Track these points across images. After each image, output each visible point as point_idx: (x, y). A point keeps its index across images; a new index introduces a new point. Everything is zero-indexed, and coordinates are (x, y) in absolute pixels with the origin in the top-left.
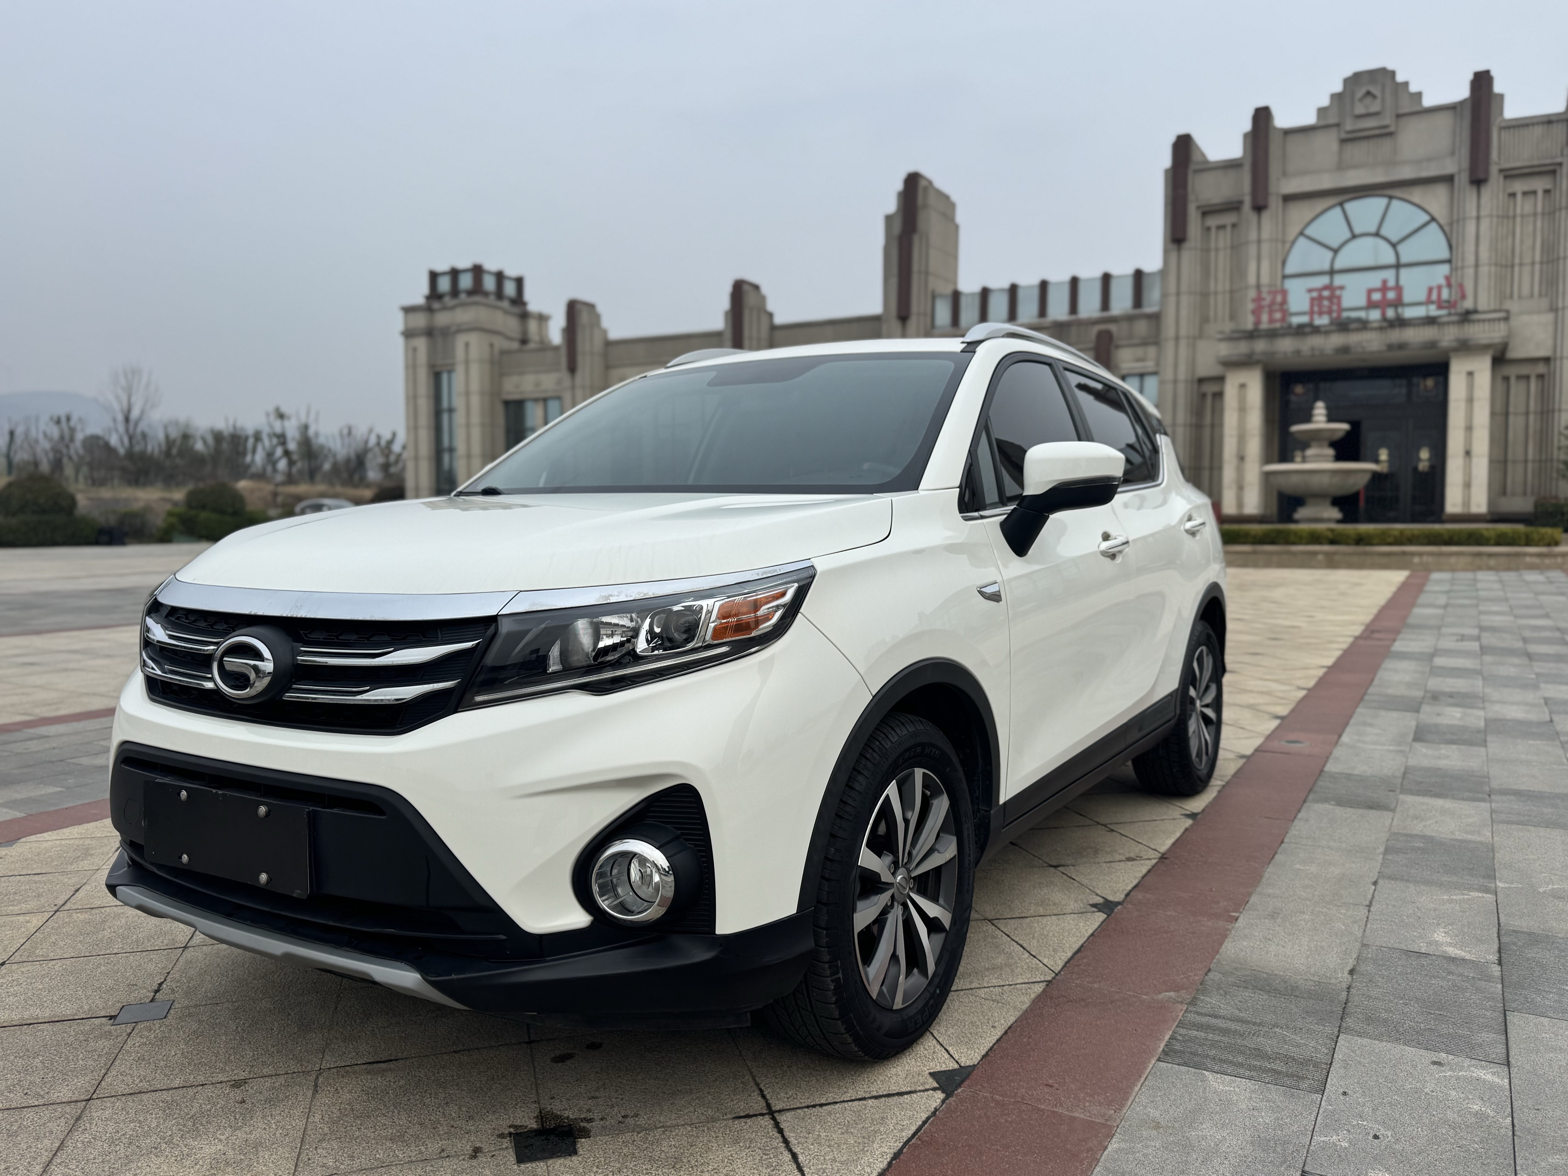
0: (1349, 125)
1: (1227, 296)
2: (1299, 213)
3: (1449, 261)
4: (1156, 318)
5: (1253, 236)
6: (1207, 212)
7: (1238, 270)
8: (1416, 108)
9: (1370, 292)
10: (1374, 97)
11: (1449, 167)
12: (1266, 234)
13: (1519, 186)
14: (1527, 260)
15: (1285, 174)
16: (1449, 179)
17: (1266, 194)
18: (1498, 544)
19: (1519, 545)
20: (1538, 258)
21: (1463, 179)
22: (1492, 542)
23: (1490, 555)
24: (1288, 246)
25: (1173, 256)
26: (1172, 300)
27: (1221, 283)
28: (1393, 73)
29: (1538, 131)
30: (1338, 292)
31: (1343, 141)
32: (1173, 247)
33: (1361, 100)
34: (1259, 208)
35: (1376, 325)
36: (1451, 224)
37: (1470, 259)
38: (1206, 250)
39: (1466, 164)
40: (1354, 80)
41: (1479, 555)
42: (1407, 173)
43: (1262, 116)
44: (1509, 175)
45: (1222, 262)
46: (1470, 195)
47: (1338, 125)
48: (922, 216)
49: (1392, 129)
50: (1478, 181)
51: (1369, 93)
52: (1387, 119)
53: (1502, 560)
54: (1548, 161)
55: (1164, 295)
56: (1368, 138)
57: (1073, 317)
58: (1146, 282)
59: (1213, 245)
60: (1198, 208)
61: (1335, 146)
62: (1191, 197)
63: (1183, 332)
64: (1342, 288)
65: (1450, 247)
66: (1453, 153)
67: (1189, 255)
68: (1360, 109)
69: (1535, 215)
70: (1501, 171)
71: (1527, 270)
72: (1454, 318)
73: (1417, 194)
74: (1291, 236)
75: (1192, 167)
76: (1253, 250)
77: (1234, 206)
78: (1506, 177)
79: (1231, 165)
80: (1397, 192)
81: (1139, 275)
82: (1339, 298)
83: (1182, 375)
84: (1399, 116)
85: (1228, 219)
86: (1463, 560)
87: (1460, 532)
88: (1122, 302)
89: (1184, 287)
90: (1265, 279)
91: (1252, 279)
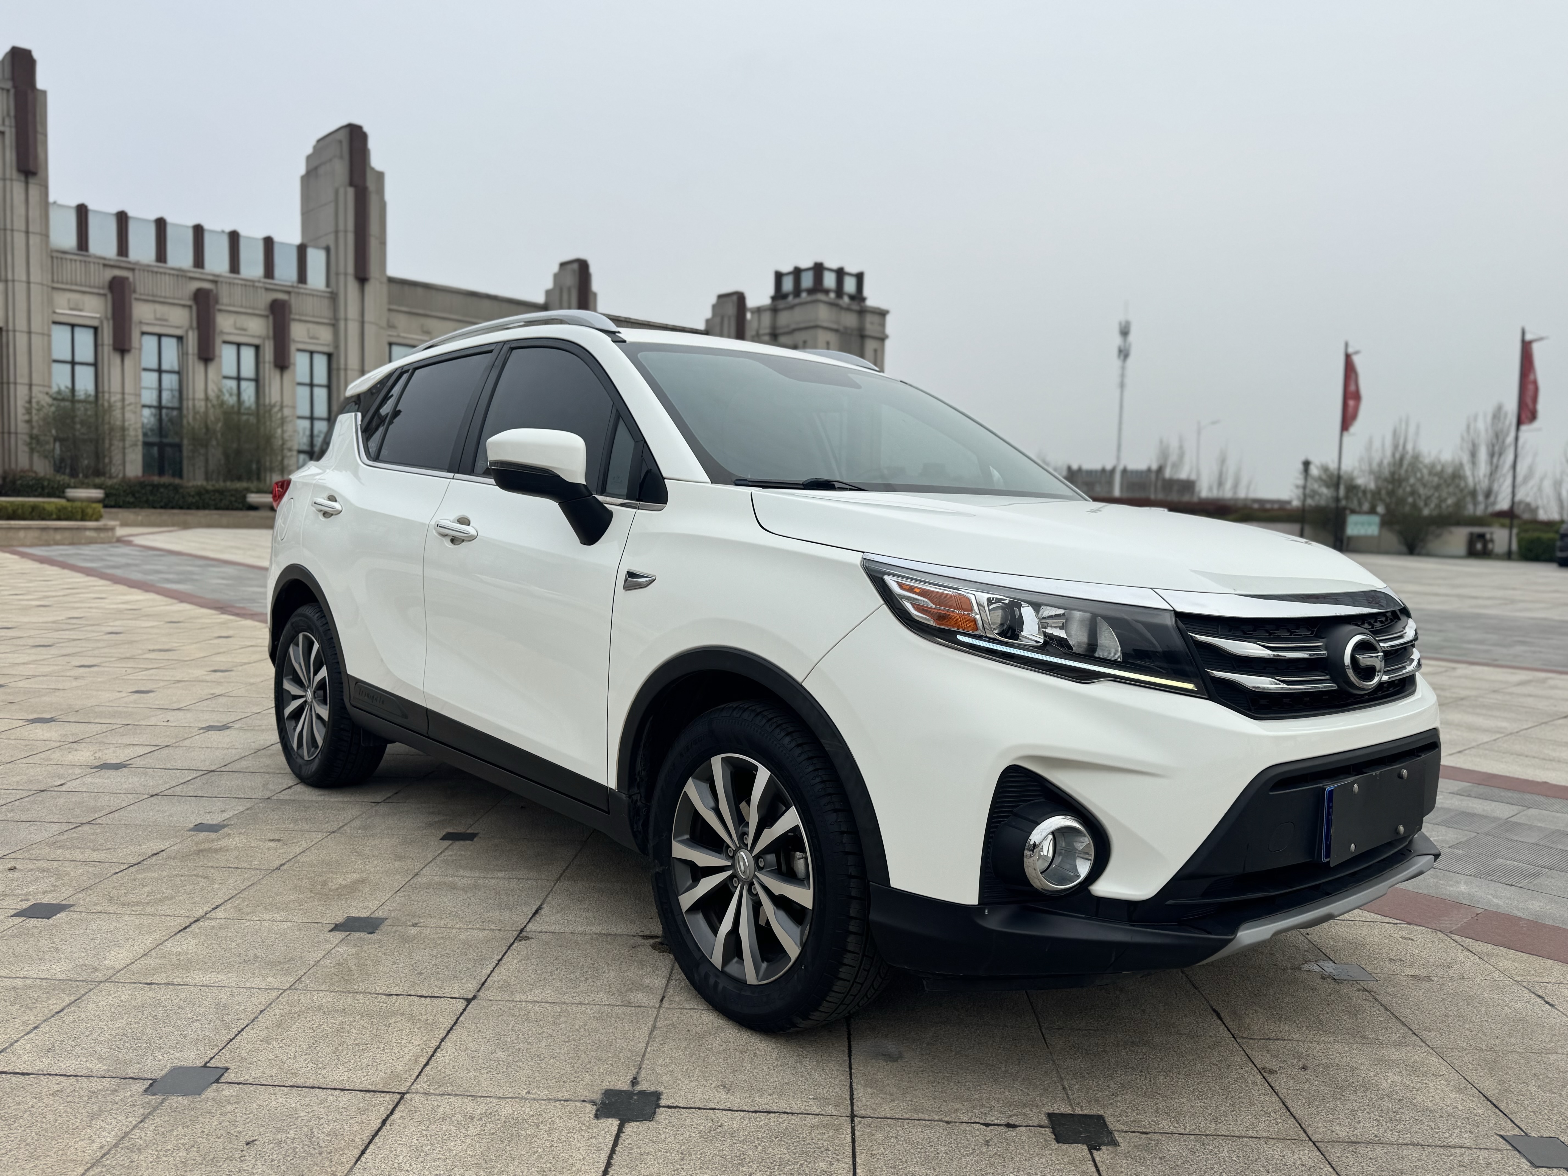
18: (59, 519)
19: (76, 520)
22: (54, 516)
23: (56, 529)
41: (44, 529)
53: (67, 534)
86: (32, 534)
87: (23, 505)
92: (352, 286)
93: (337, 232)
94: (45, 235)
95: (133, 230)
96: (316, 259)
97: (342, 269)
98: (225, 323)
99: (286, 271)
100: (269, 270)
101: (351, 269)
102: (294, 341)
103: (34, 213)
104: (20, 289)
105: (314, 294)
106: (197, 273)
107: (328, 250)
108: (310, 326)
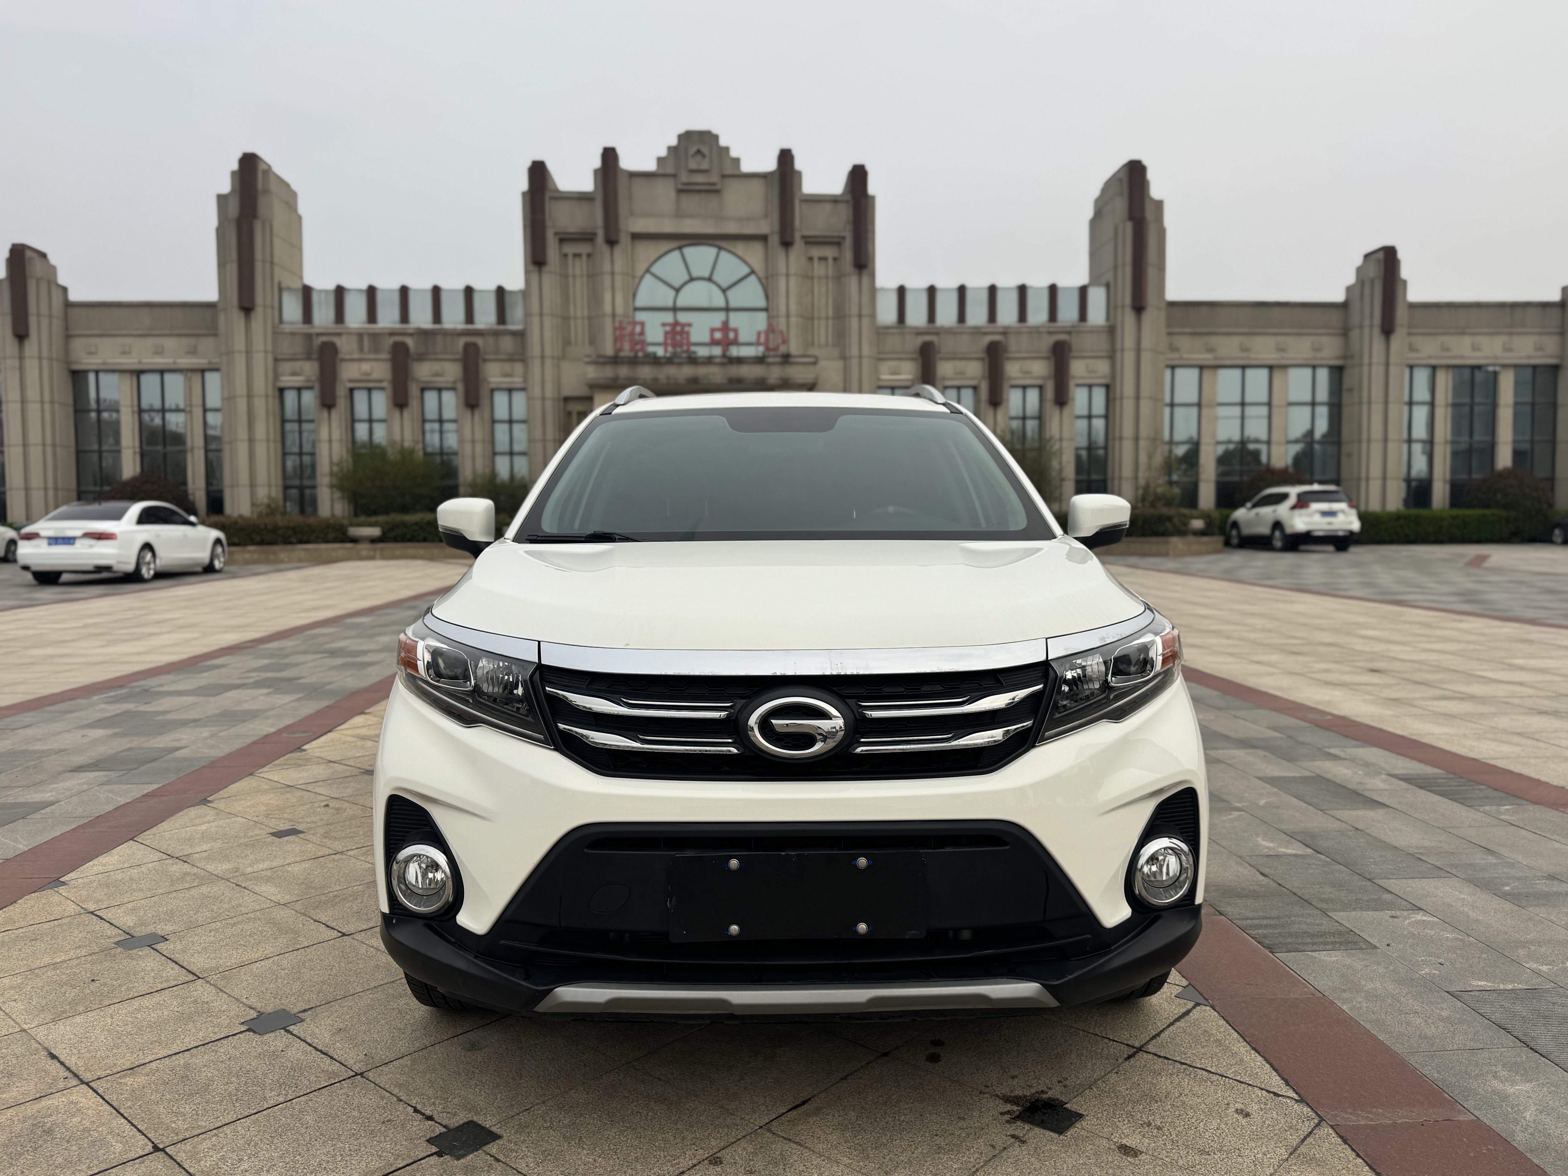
0: (684, 178)
1: (586, 321)
2: (646, 251)
3: (766, 310)
4: (520, 336)
5: (607, 267)
6: (564, 239)
7: (595, 299)
8: (735, 172)
9: (713, 330)
10: (704, 156)
11: (764, 228)
12: (618, 268)
13: (816, 252)
14: (823, 315)
15: (632, 213)
16: (763, 238)
17: (617, 230)
20: (830, 313)
21: (774, 240)
24: (637, 280)
25: (535, 278)
26: (536, 320)
27: (579, 309)
28: (716, 138)
29: (828, 207)
30: (686, 329)
31: (680, 191)
32: (532, 268)
33: (694, 155)
34: (612, 242)
35: (718, 360)
36: (767, 278)
37: (783, 310)
38: (565, 276)
39: (776, 227)
40: (687, 137)
42: (731, 228)
43: (609, 156)
44: (810, 241)
45: (579, 288)
46: (780, 253)
47: (674, 176)
48: (263, 203)
49: (718, 187)
50: (787, 244)
51: (699, 152)
52: (714, 178)
54: (835, 234)
55: (527, 315)
56: (699, 191)
57: (437, 326)
58: (508, 300)
59: (570, 272)
60: (556, 234)
61: (672, 195)
62: (549, 223)
63: (548, 352)
64: (690, 325)
65: (767, 297)
66: (766, 216)
67: (549, 279)
68: (693, 165)
69: (827, 277)
70: (803, 237)
71: (823, 323)
72: (778, 360)
73: (740, 248)
74: (639, 273)
75: (548, 195)
76: (607, 280)
77: (587, 237)
78: (807, 243)
79: (582, 198)
80: (724, 244)
81: (500, 292)
82: (688, 333)
83: (549, 393)
84: (724, 176)
85: (584, 248)
88: (485, 317)
89: (546, 310)
90: (619, 310)
91: (608, 309)
92: (1129, 317)
93: (1115, 267)
94: (873, 316)
95: (940, 299)
96: (1097, 298)
97: (1119, 302)
98: (1012, 369)
99: (1068, 312)
100: (1053, 315)
101: (1128, 300)
102: (1074, 378)
103: (865, 299)
104: (854, 363)
105: (1095, 330)
106: (991, 328)
107: (1108, 286)
108: (1089, 361)
